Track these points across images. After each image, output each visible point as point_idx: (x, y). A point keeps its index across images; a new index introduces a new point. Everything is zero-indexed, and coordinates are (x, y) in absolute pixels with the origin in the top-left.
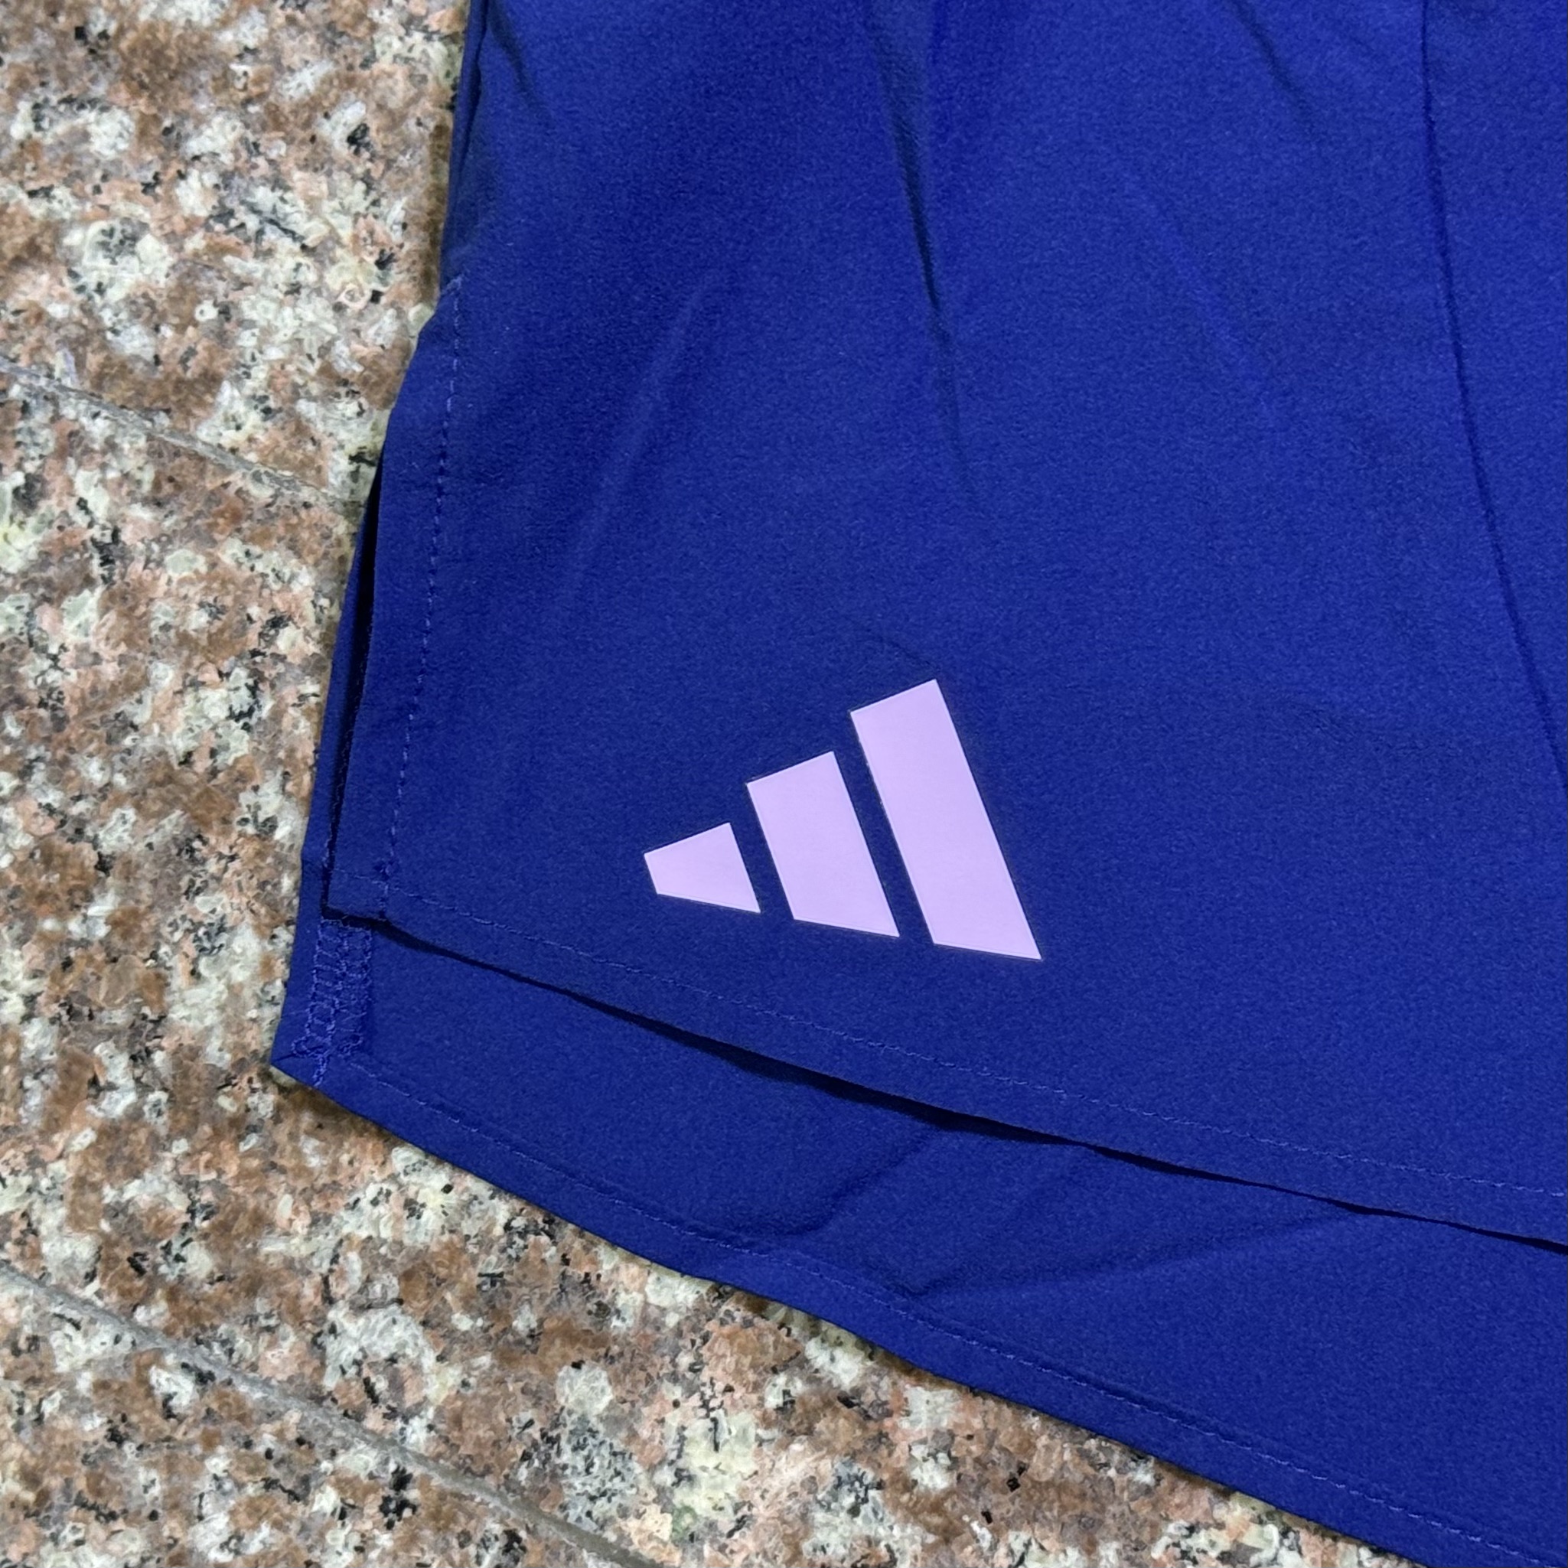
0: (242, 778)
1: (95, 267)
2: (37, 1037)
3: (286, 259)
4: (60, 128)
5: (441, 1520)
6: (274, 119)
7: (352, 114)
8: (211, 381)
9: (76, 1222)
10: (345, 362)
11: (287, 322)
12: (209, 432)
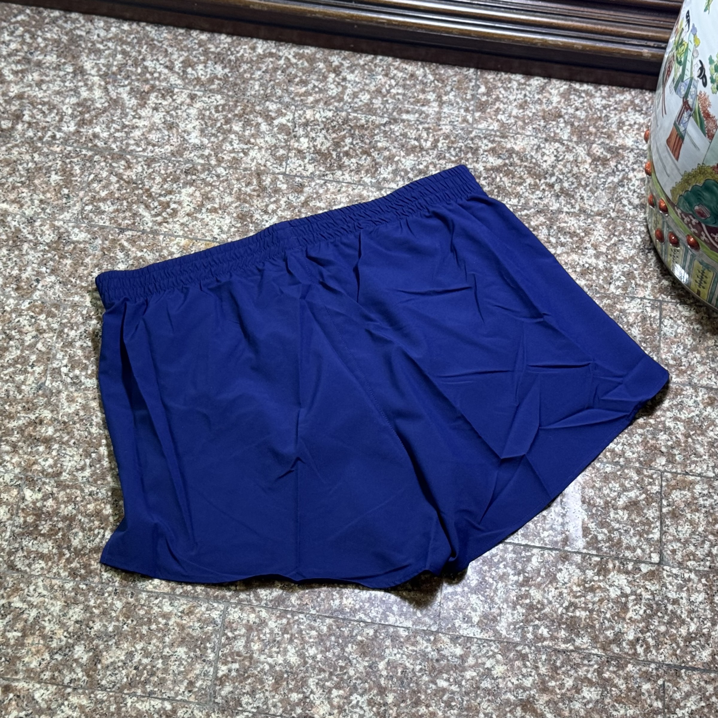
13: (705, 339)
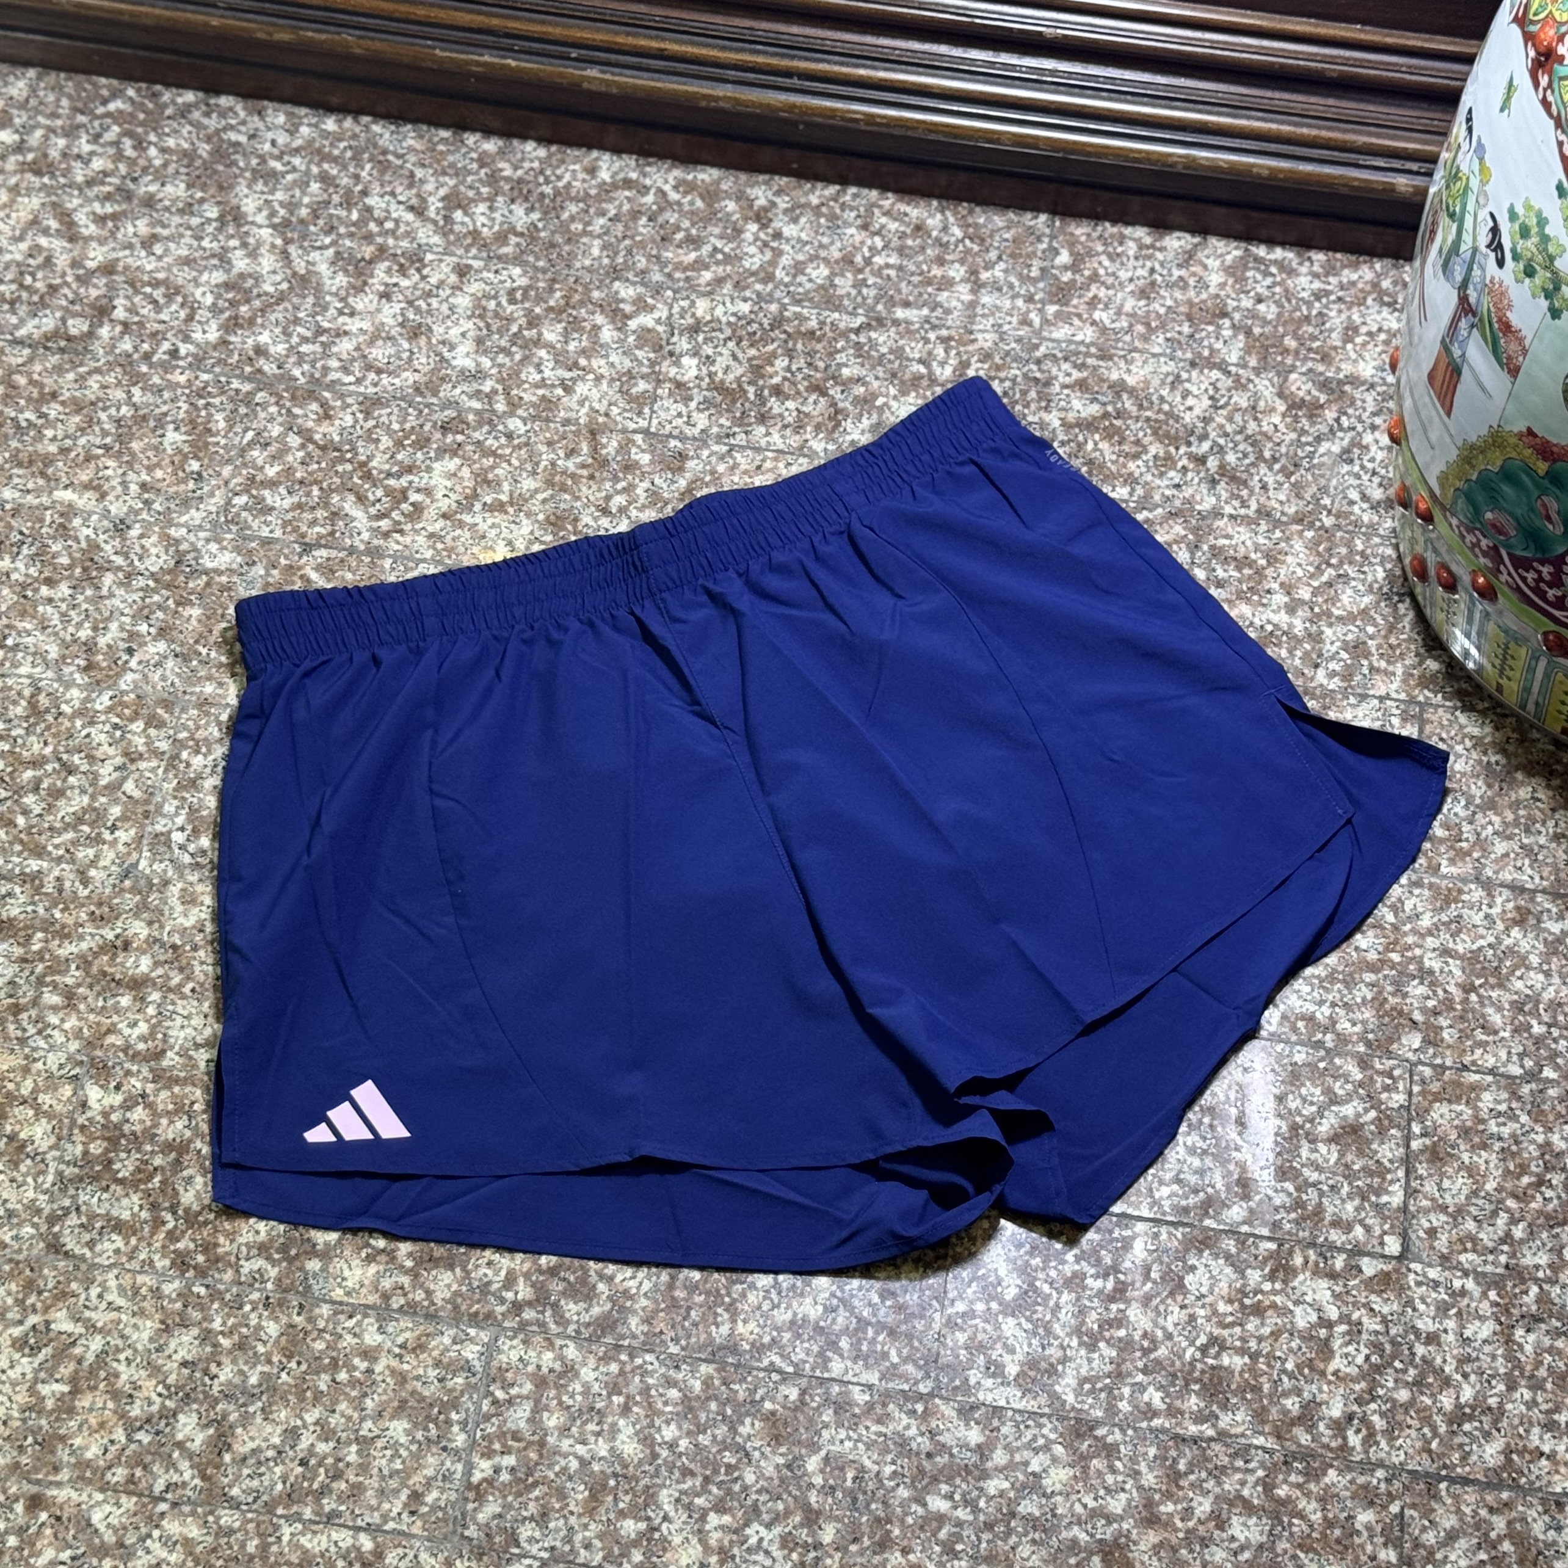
0: (190, 1141)
1: (127, 1031)
2: (144, 1214)
3: (179, 1020)
4: (111, 1002)
5: (280, 1305)
6: (170, 990)
7: (190, 985)
8: (164, 1051)
9: (164, 1256)
10: (199, 1040)
11: (182, 1034)
12: (165, 1063)
13: (1513, 784)
